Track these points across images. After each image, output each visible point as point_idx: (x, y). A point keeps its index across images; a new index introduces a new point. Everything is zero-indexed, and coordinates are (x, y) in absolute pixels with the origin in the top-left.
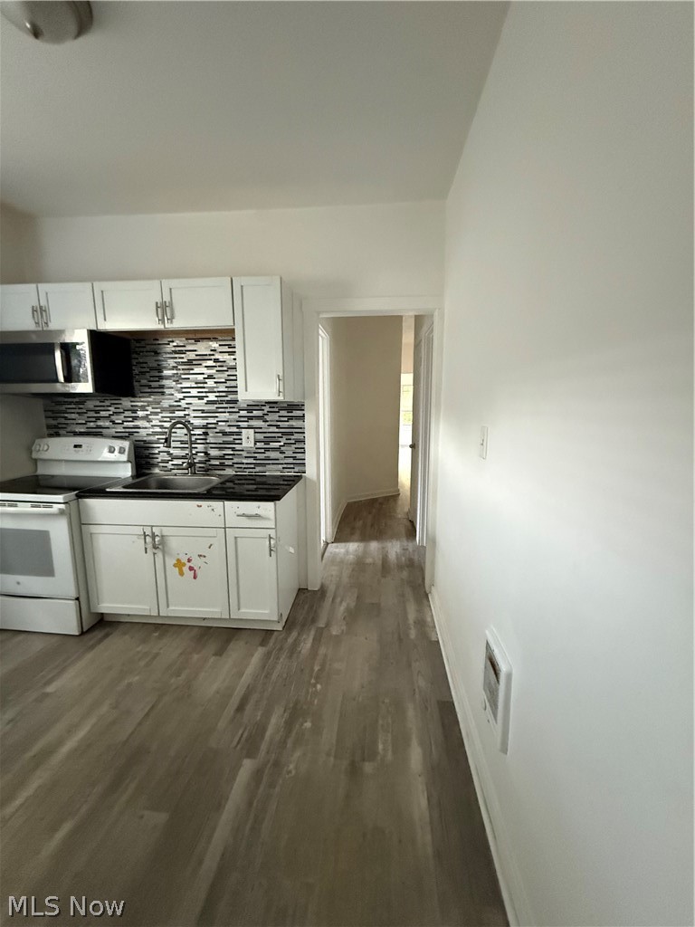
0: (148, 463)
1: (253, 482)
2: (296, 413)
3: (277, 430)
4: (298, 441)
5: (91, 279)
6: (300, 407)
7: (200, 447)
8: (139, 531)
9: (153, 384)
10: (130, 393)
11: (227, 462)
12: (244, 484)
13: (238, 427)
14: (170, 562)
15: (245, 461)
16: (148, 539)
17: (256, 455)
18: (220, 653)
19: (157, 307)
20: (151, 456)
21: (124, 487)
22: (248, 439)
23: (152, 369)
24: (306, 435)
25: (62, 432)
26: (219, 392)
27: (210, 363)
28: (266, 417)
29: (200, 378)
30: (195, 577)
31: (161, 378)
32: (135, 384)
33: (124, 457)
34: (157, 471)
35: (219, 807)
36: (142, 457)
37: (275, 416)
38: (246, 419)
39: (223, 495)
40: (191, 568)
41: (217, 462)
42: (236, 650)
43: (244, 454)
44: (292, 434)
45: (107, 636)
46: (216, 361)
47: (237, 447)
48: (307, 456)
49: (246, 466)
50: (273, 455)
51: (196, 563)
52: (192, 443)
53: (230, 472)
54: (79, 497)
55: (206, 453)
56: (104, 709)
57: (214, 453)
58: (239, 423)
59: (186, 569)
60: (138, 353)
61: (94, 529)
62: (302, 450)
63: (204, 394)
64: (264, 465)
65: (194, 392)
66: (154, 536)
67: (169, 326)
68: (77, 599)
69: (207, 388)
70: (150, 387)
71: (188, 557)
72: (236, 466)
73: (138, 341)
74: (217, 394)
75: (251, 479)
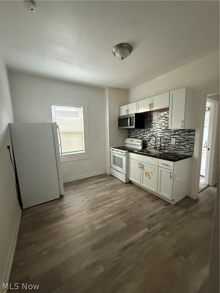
0: (146, 146)
1: (174, 155)
2: (192, 133)
3: (184, 139)
4: (191, 143)
5: (136, 101)
6: (194, 131)
7: (159, 143)
8: (138, 162)
9: (149, 125)
10: (144, 128)
11: (166, 148)
12: (170, 155)
13: (171, 137)
14: (144, 172)
15: (172, 148)
16: (140, 165)
17: (175, 147)
18: (152, 201)
19: (149, 105)
20: (147, 144)
21: (138, 151)
22: (173, 141)
23: (149, 121)
24: (195, 141)
25: (130, 137)
26: (166, 127)
27: (164, 118)
28: (180, 134)
29: (161, 123)
30: (150, 178)
31: (151, 123)
32: (145, 125)
33: (140, 144)
34: (148, 148)
35: (136, 233)
36: (144, 145)
37: (184, 134)
38: (173, 135)
39: (164, 158)
40: (149, 176)
41: (163, 148)
42: (157, 203)
43: (172, 146)
44: (189, 140)
45: (130, 185)
46: (166, 117)
47: (170, 144)
48: (195, 149)
49: (172, 150)
50: (181, 147)
51: (150, 174)
52: (156, 141)
53: (166, 151)
54: (128, 152)
55: (160, 145)
56: (124, 199)
57: (162, 145)
58: (171, 136)
59: (148, 175)
60: (146, 117)
61: (130, 160)
62: (193, 147)
63: (161, 128)
64: (178, 150)
65: (159, 127)
66: (141, 165)
67: (152, 110)
68: (126, 175)
69: (163, 125)
70: (148, 126)
71: (148, 172)
72: (169, 149)
73: (146, 114)
74: (165, 127)
75: (173, 154)
